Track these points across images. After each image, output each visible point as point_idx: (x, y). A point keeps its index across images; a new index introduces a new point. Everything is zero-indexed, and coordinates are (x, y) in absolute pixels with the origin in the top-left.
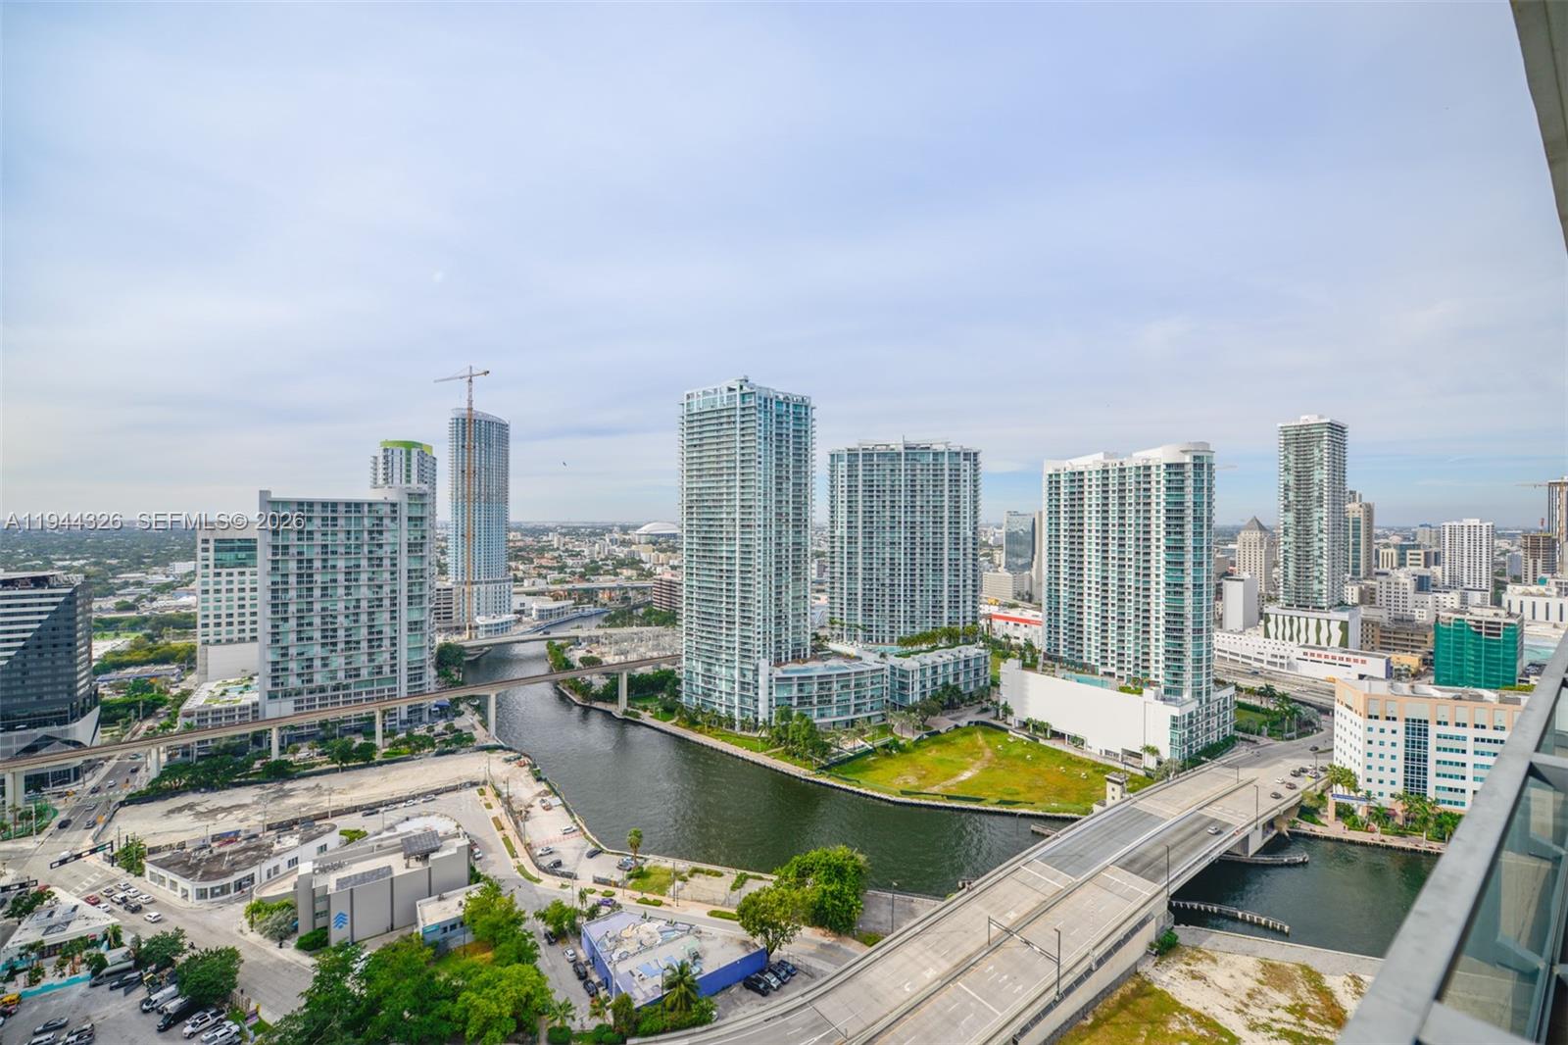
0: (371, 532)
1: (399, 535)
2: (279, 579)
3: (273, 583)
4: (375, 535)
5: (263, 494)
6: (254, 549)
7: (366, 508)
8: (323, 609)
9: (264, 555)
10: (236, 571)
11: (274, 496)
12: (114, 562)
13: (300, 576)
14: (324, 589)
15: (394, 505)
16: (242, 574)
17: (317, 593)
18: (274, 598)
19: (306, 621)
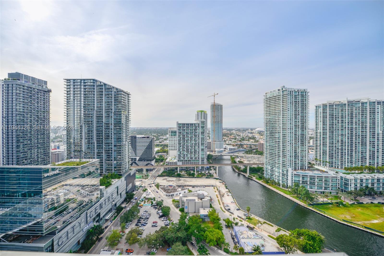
0: (194, 130)
1: (200, 130)
2: (179, 138)
3: (179, 139)
4: (195, 130)
5: (177, 122)
6: (176, 133)
7: (194, 125)
8: (187, 145)
9: (177, 134)
10: (174, 137)
11: (179, 123)
12: (159, 134)
13: (183, 138)
14: (187, 141)
15: (198, 124)
16: (175, 137)
17: (186, 141)
18: (179, 142)
19: (184, 147)
